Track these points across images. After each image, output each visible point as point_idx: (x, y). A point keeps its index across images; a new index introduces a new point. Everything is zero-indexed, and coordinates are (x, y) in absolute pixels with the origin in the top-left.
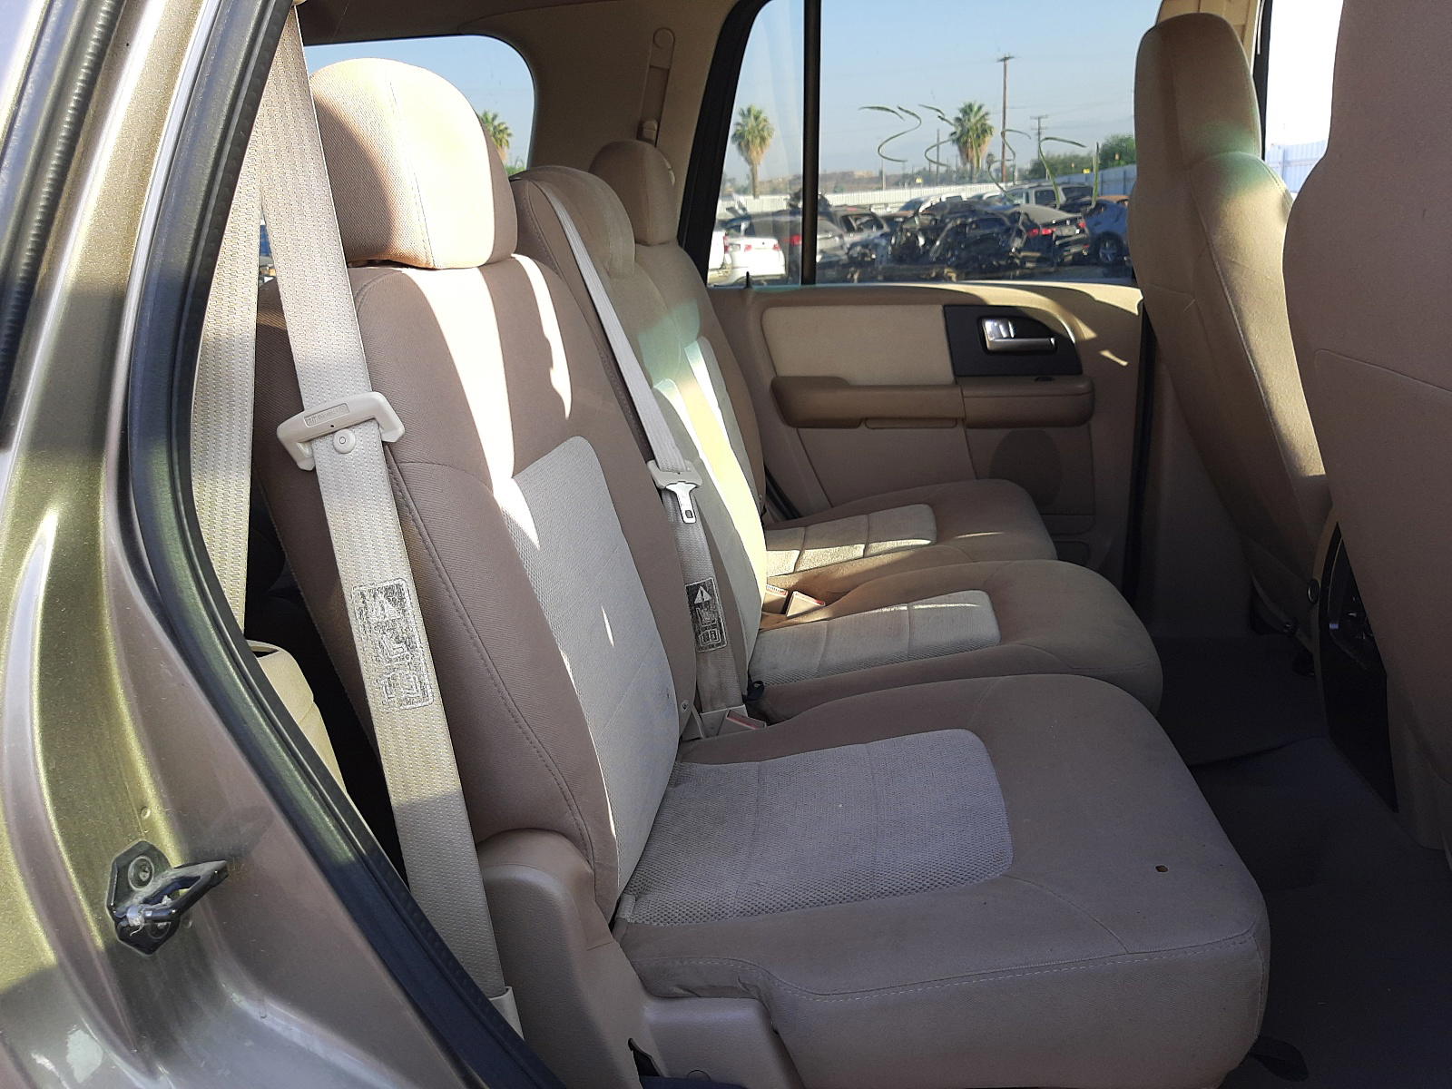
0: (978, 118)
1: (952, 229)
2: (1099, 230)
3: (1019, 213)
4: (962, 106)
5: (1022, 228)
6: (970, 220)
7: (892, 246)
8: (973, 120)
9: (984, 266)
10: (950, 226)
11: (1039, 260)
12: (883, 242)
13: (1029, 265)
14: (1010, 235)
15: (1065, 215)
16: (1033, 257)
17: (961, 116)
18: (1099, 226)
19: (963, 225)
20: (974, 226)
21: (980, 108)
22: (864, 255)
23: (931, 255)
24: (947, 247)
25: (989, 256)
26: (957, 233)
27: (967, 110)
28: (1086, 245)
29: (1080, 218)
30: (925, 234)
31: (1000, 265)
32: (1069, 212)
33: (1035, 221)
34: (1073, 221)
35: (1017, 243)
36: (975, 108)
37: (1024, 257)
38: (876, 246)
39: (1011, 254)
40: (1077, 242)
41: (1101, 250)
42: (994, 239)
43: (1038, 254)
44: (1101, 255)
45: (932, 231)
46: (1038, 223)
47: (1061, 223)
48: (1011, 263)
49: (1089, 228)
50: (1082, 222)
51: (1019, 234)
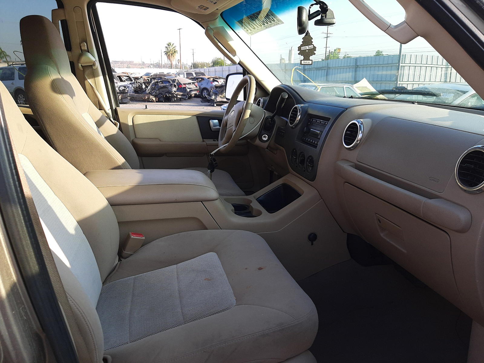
0: (173, 47)
1: (154, 83)
2: (202, 87)
3: (176, 79)
4: (167, 43)
5: (176, 84)
6: (160, 80)
7: (133, 87)
8: (171, 48)
9: (164, 96)
10: (153, 82)
11: (182, 95)
12: (131, 86)
13: (179, 97)
14: (172, 86)
15: (191, 81)
16: (181, 94)
17: (167, 46)
18: (202, 85)
19: (157, 82)
20: (161, 83)
21: (173, 44)
22: (124, 90)
23: (147, 91)
24: (152, 89)
25: (166, 93)
26: (156, 85)
27: (169, 45)
28: (198, 91)
29: (196, 82)
30: (145, 84)
31: (169, 96)
32: (192, 80)
33: (181, 83)
34: (193, 83)
35: (174, 89)
36: (172, 44)
37: (177, 94)
38: (128, 87)
39: (173, 93)
40: (195, 90)
41: (203, 93)
42: (167, 87)
43: (182, 93)
44: (203, 94)
45: (147, 83)
46: (182, 83)
47: (190, 84)
48: (173, 95)
49: (199, 86)
50: (196, 84)
51: (175, 86)
